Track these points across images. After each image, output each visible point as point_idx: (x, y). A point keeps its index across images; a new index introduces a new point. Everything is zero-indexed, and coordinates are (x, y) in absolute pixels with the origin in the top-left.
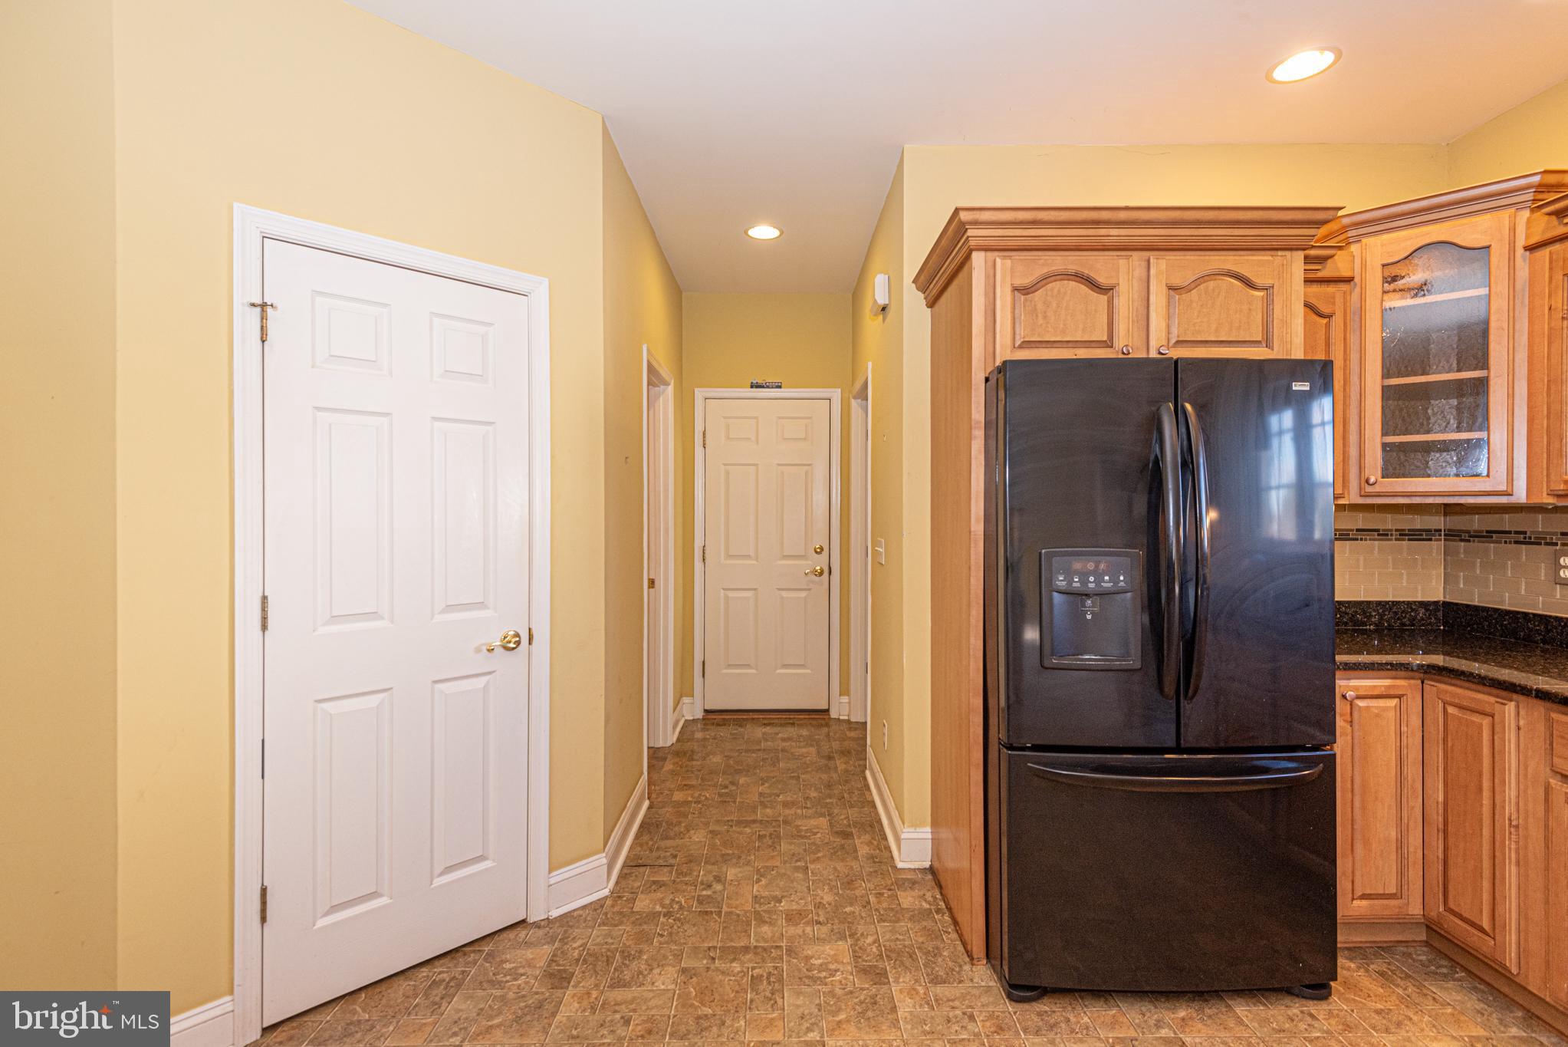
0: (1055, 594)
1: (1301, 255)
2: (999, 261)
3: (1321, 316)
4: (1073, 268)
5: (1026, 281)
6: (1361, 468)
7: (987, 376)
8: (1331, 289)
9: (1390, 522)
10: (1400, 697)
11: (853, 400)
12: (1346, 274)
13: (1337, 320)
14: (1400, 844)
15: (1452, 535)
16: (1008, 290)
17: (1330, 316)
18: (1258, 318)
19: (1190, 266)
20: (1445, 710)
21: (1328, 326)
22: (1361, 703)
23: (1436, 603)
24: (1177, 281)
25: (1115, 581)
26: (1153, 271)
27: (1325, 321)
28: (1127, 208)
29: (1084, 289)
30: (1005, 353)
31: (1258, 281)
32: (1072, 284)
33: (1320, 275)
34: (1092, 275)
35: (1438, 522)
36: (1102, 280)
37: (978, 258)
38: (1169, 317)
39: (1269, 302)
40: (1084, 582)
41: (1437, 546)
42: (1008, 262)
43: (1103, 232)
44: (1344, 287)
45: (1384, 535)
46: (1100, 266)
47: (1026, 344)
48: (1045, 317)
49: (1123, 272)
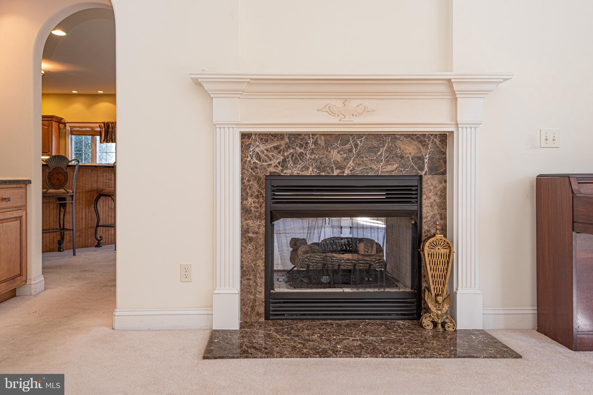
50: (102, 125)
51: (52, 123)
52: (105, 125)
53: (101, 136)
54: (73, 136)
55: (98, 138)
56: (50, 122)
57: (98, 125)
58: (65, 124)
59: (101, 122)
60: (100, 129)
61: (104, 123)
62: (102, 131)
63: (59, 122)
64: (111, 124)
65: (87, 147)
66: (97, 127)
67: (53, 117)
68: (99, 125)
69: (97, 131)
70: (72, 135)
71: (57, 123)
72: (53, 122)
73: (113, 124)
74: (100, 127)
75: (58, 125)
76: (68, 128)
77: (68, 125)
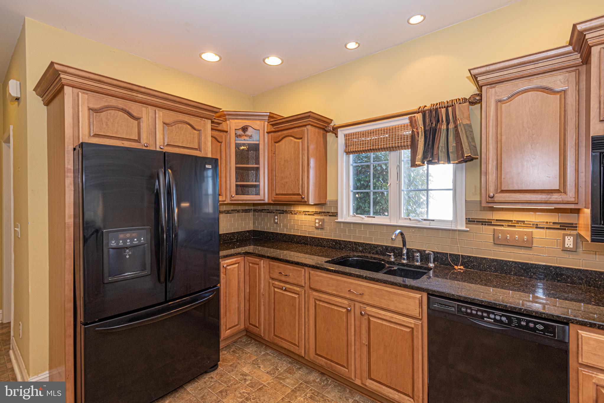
0: (111, 250)
1: (210, 121)
2: (80, 94)
3: (219, 142)
4: (121, 106)
5: (96, 106)
6: (230, 192)
7: (75, 147)
8: (221, 134)
9: (240, 208)
10: (238, 263)
12: (226, 130)
13: (223, 144)
14: (239, 308)
15: (255, 211)
16: (86, 108)
17: (221, 143)
18: (196, 140)
19: (172, 117)
20: (249, 265)
21: (221, 145)
22: (228, 268)
23: (251, 231)
24: (167, 121)
25: (139, 240)
26: (157, 115)
27: (220, 144)
28: (145, 88)
29: (126, 116)
30: (85, 138)
31: (196, 127)
32: (120, 113)
33: (218, 128)
34: (130, 111)
35: (251, 208)
36: (135, 114)
37: (68, 90)
38: (164, 135)
39: (199, 135)
40: (125, 242)
41: (251, 214)
42: (86, 96)
43: (135, 94)
44: (225, 133)
45: (238, 211)
46: (134, 108)
47: (96, 135)
48: (107, 125)
49: (144, 113)
50: (419, 117)
51: (309, 131)
52: (427, 115)
53: (413, 147)
54: (351, 156)
55: (406, 154)
56: (301, 129)
58: (334, 130)
59: (416, 110)
60: (413, 127)
61: (424, 113)
62: (418, 133)
63: (324, 129)
64: (443, 111)
65: (379, 177)
66: (404, 127)
67: (309, 117)
68: (410, 119)
69: (403, 137)
70: (348, 153)
71: (322, 131)
72: (310, 127)
73: (450, 109)
74: (413, 123)
75: (323, 134)
76: (341, 139)
77: (341, 133)
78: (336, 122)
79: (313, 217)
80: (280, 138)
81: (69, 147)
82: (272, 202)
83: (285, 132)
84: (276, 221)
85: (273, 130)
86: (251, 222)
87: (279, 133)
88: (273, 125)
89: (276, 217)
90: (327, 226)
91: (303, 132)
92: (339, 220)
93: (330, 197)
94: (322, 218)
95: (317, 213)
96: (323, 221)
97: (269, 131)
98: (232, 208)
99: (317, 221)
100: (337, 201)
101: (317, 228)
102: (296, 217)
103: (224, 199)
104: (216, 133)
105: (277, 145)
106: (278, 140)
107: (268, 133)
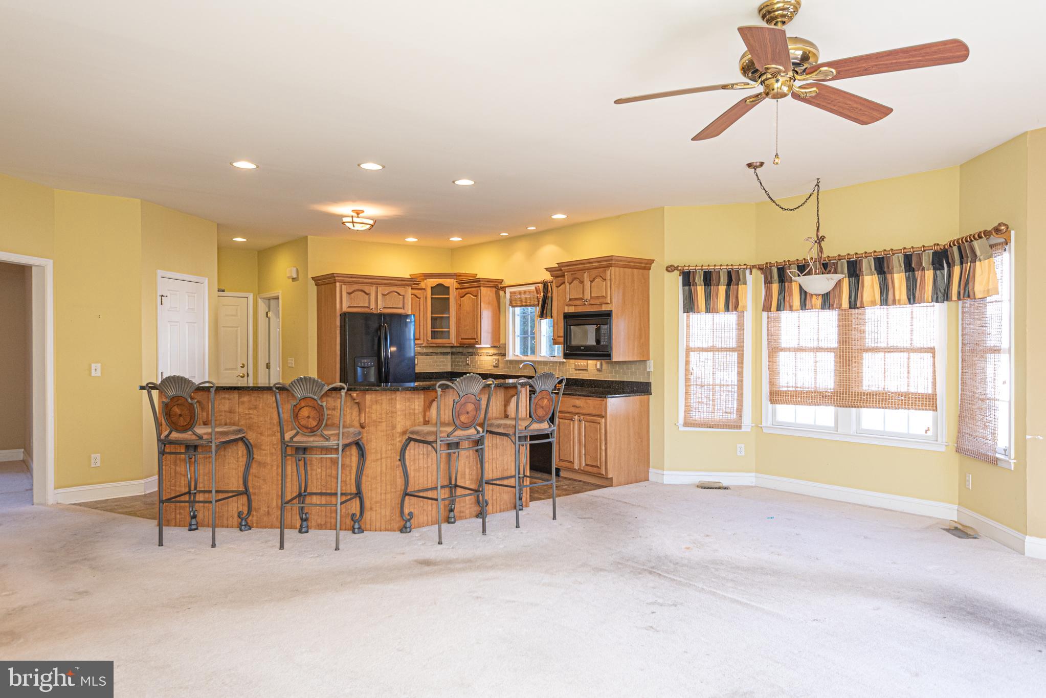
0: (358, 368)
1: (410, 287)
2: (343, 286)
4: (360, 289)
5: (350, 291)
6: (427, 337)
8: (420, 291)
9: (439, 350)
11: (259, 299)
12: (424, 287)
13: (422, 299)
15: (453, 354)
16: (345, 292)
17: (420, 298)
18: (400, 303)
19: (387, 290)
23: (449, 372)
24: (383, 293)
25: (371, 364)
26: (378, 290)
27: (418, 299)
28: (373, 276)
29: (363, 294)
30: (345, 309)
31: (401, 294)
32: (360, 292)
33: (417, 288)
34: (365, 290)
35: (449, 350)
36: (367, 292)
37: (338, 284)
38: (382, 303)
39: (404, 299)
40: (364, 365)
41: (449, 357)
42: (345, 286)
43: (365, 280)
44: (424, 291)
45: (437, 354)
46: (366, 288)
47: (350, 307)
48: (354, 300)
49: (372, 290)
50: (541, 286)
51: (480, 290)
52: (544, 287)
53: (539, 306)
54: (515, 308)
55: (538, 310)
56: (476, 289)
57: (534, 288)
58: (503, 288)
59: (539, 280)
60: (537, 294)
61: (543, 283)
62: (541, 297)
63: (496, 288)
64: (549, 284)
67: (480, 281)
68: (536, 287)
70: (513, 307)
71: (494, 289)
72: (482, 288)
74: (537, 291)
75: (496, 291)
76: (508, 296)
77: (508, 290)
78: (507, 282)
79: (492, 357)
80: (464, 294)
81: (338, 314)
82: (459, 345)
83: (467, 290)
84: (468, 362)
85: (460, 287)
86: (449, 364)
87: (463, 290)
88: (460, 284)
89: (468, 359)
90: (500, 365)
91: (477, 291)
92: (507, 359)
93: (502, 342)
94: (497, 358)
95: (495, 354)
96: (498, 360)
97: (456, 287)
98: (430, 350)
99: (494, 361)
100: (505, 344)
101: (494, 367)
102: (482, 358)
103: (422, 343)
104: (415, 292)
105: (462, 299)
106: (463, 295)
107: (457, 289)
